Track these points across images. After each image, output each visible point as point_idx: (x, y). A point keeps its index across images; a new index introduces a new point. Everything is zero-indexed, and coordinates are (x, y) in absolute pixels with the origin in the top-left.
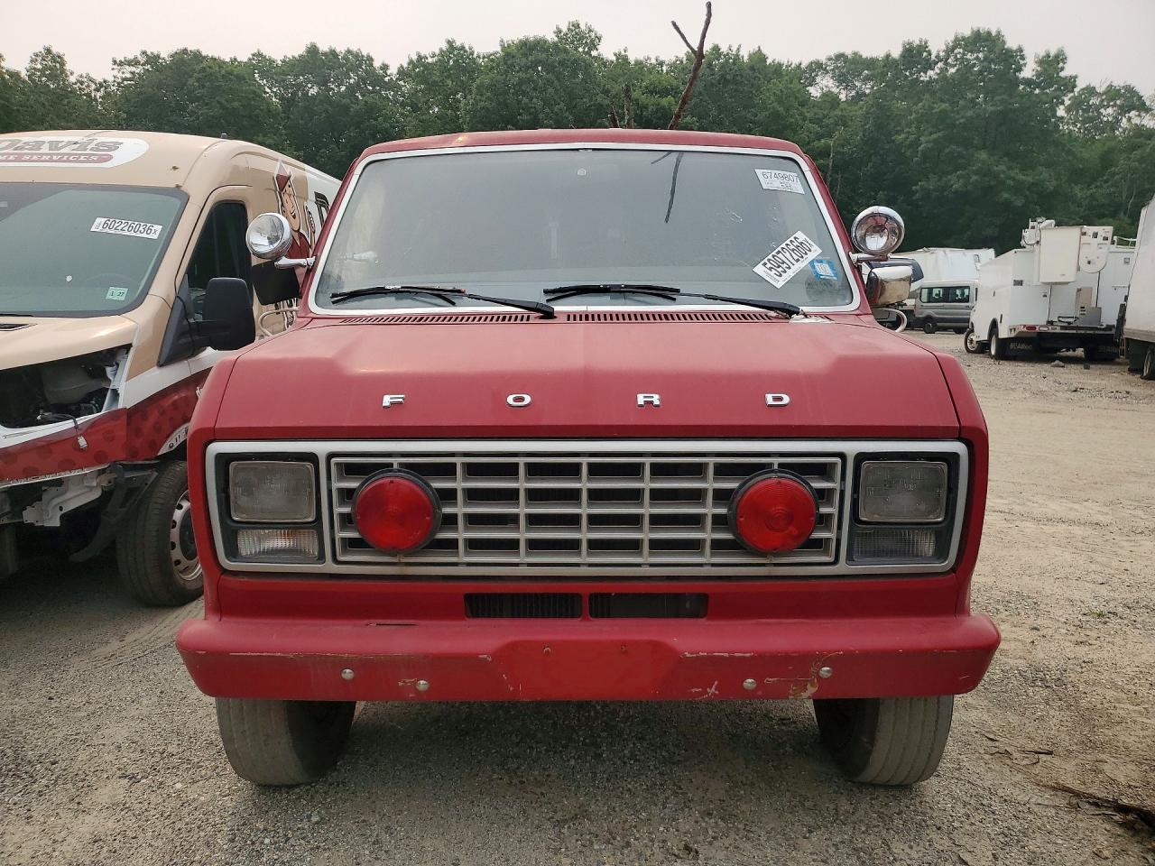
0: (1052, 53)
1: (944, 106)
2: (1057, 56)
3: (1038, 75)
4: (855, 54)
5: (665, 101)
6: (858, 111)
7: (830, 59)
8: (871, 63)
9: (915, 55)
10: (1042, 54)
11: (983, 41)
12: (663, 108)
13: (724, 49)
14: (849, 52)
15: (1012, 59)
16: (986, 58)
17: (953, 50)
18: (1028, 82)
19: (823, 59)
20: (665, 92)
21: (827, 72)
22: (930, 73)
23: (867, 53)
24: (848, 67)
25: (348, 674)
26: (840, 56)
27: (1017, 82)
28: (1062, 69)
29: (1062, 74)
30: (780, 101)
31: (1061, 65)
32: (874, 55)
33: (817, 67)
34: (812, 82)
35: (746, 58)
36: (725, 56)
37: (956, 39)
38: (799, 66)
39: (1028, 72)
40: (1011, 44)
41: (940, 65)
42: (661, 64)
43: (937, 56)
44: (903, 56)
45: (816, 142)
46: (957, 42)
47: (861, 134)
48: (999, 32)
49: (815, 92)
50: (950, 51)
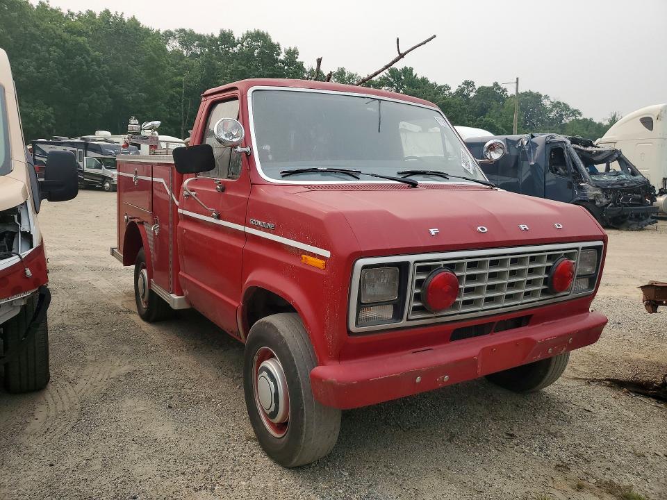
0: (292, 49)
1: (244, 68)
2: (294, 51)
3: (286, 59)
4: (191, 30)
5: (81, 39)
6: (197, 63)
7: (177, 31)
8: (200, 38)
9: (226, 38)
10: (288, 49)
11: (259, 36)
12: (80, 44)
13: (113, 13)
14: (187, 29)
15: (274, 48)
16: (263, 46)
17: (246, 39)
18: (282, 62)
19: (173, 30)
20: (80, 34)
21: (175, 38)
22: (235, 49)
23: (197, 32)
24: (188, 38)
25: (418, 379)
26: (182, 30)
27: (276, 61)
28: (297, 58)
29: (297, 60)
30: (154, 51)
31: (296, 56)
32: (202, 33)
33: (169, 34)
34: (167, 42)
35: (126, 20)
36: (113, 18)
37: (248, 33)
38: (158, 32)
39: (282, 57)
40: (274, 41)
41: (239, 45)
42: (72, 14)
43: (238, 40)
44: (220, 37)
45: (174, 78)
46: (249, 35)
47: (200, 77)
48: (267, 33)
49: (169, 48)
50: (244, 39)
